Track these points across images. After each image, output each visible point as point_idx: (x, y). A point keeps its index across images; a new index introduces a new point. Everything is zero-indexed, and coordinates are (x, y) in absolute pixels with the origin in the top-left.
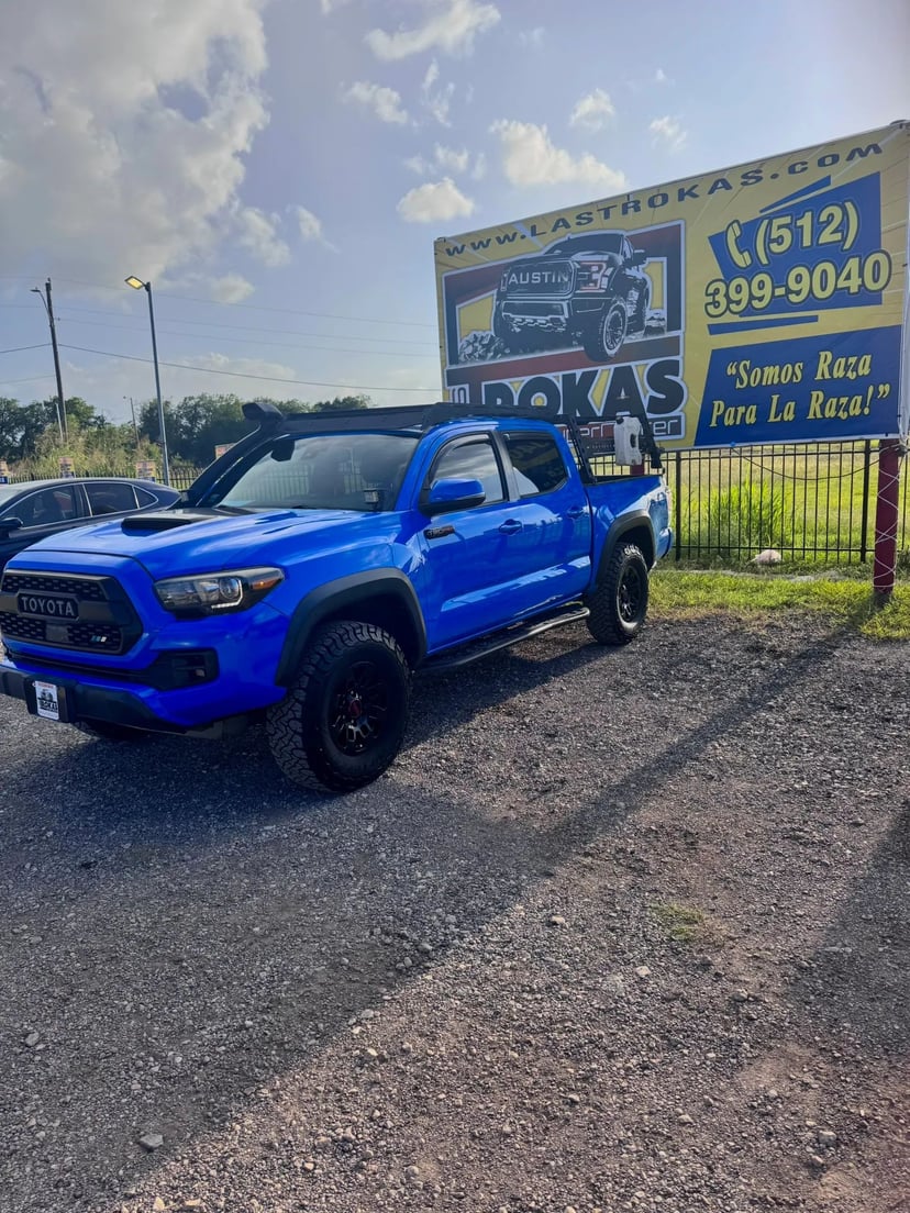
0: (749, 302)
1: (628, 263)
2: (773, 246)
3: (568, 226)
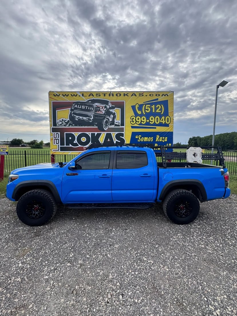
0: (141, 122)
1: (110, 108)
2: (146, 111)
3: (93, 96)
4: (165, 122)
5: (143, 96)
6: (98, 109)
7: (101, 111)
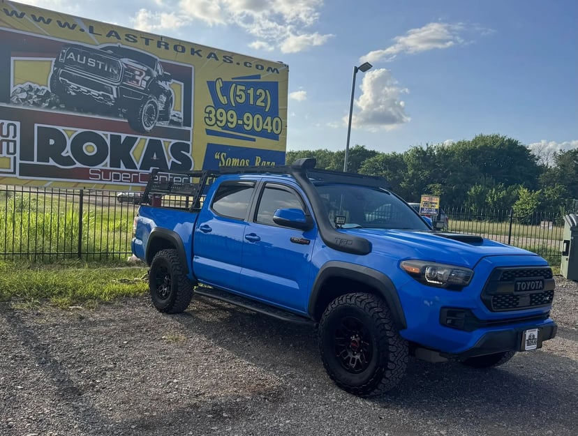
0: (226, 123)
1: (160, 78)
2: (238, 98)
3: (119, 38)
4: (272, 130)
5: (232, 62)
6: (128, 74)
7: (138, 81)
